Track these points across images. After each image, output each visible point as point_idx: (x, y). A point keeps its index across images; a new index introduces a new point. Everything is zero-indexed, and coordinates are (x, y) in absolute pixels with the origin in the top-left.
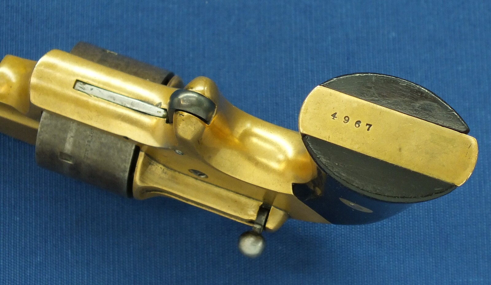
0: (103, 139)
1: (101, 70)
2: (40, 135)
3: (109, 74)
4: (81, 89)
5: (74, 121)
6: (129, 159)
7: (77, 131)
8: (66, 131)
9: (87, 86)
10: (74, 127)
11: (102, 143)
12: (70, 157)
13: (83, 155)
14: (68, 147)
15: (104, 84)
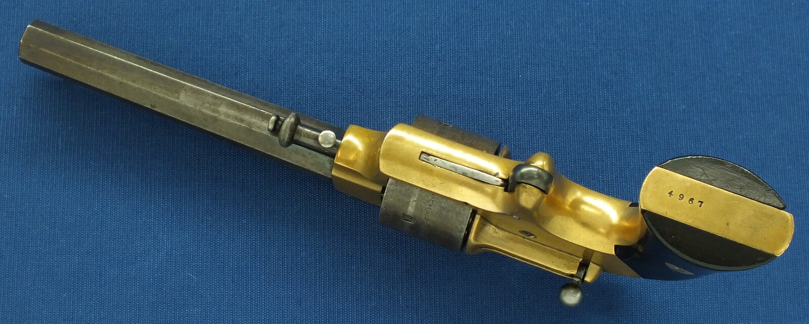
0: (443, 203)
1: (443, 143)
2: (385, 199)
3: (451, 146)
4: (426, 160)
5: (417, 187)
6: (466, 221)
7: (419, 196)
8: (410, 196)
9: (431, 157)
10: (417, 192)
11: (442, 207)
12: (411, 218)
13: (423, 217)
14: (411, 210)
15: (447, 155)
